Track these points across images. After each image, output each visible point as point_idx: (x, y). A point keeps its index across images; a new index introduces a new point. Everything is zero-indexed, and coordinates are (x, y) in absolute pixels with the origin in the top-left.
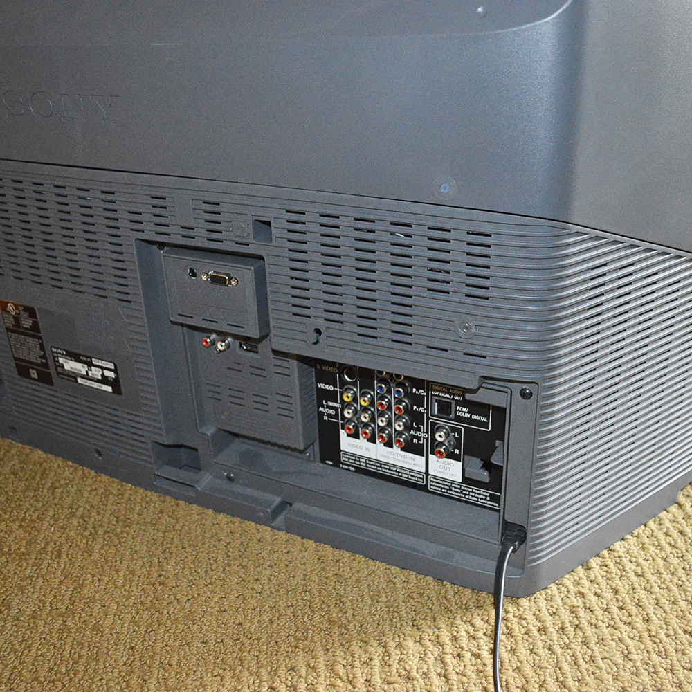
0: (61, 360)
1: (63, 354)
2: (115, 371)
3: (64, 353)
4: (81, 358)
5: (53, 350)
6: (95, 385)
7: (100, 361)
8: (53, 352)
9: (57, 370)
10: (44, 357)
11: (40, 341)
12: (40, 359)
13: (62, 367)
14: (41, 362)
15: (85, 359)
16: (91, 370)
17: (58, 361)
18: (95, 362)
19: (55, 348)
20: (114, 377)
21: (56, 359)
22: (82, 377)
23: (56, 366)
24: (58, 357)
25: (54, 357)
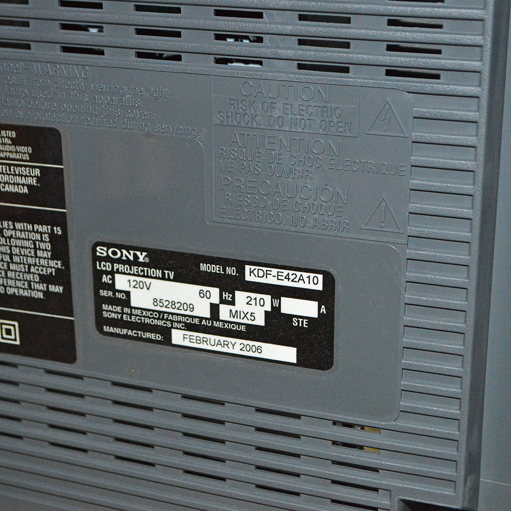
0: (122, 282)
1: (136, 262)
2: (325, 297)
3: (142, 257)
4: (203, 267)
5: (101, 251)
6: (236, 346)
7: (274, 271)
8: (96, 259)
9: (99, 311)
10: (62, 277)
11: (58, 231)
12: (42, 287)
13: (125, 301)
14: (47, 293)
15: (216, 269)
16: (232, 303)
17: (111, 287)
18: (252, 275)
19: (109, 246)
20: (315, 315)
21: (105, 279)
22: (194, 326)
23: (99, 301)
24: (112, 273)
25: (98, 274)
